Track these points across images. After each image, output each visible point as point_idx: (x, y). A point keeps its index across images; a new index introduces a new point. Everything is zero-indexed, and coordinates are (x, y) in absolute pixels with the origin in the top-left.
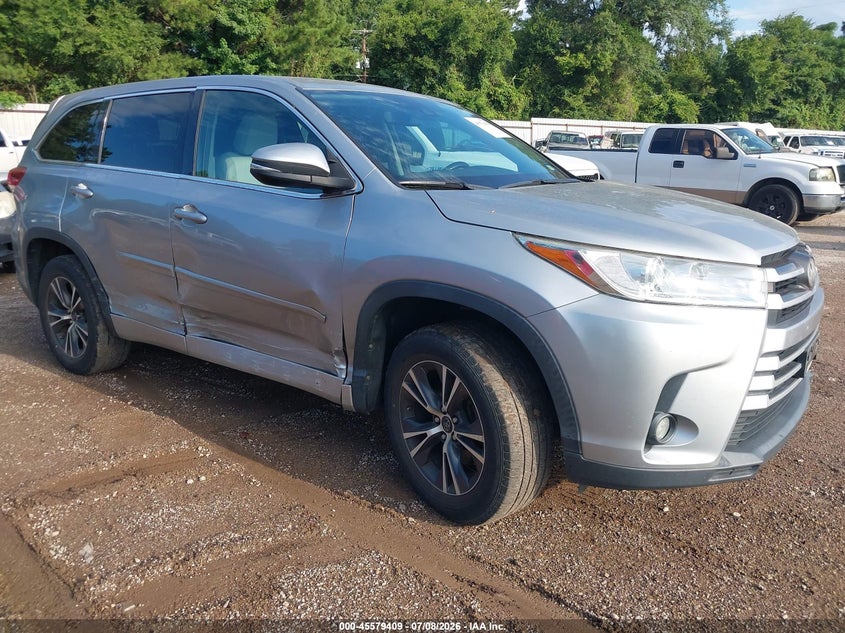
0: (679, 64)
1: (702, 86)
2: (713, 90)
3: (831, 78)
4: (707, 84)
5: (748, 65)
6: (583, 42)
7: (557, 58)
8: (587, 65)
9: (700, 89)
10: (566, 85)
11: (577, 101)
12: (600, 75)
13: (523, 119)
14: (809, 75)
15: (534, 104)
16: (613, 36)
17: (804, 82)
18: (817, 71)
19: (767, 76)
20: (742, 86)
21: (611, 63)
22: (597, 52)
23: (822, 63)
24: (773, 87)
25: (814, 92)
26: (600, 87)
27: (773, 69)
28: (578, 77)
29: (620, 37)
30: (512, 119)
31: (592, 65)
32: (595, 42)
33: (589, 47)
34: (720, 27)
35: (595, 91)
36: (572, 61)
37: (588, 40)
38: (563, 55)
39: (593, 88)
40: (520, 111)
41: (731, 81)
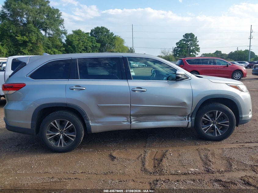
0: (53, 41)
1: (61, 47)
2: (64, 49)
3: (91, 46)
4: (62, 47)
5: (73, 42)
6: (25, 33)
7: (16, 37)
8: (27, 40)
9: (60, 48)
10: (21, 46)
11: (26, 51)
12: (32, 43)
13: (6, 57)
14: (86, 45)
15: (10, 52)
16: (34, 32)
17: (86, 47)
18: (88, 44)
19: (78, 45)
20: (72, 48)
21: (35, 40)
22: (30, 36)
23: (89, 42)
24: (80, 48)
25: (88, 49)
26: (33, 47)
27: (79, 43)
28: (25, 44)
29: (36, 32)
30: (2, 57)
31: (29, 40)
32: (29, 33)
33: (27, 34)
34: (64, 31)
35: (31, 48)
36: (22, 39)
37: (26, 32)
38: (18, 36)
39: (30, 47)
40: (5, 54)
41: (69, 46)
